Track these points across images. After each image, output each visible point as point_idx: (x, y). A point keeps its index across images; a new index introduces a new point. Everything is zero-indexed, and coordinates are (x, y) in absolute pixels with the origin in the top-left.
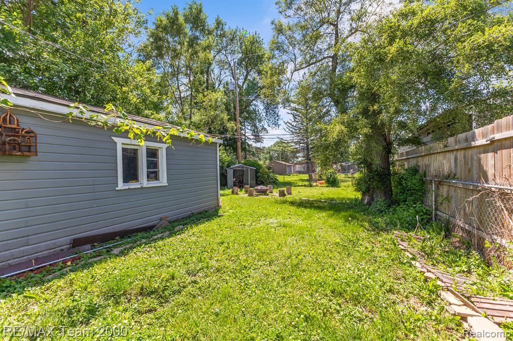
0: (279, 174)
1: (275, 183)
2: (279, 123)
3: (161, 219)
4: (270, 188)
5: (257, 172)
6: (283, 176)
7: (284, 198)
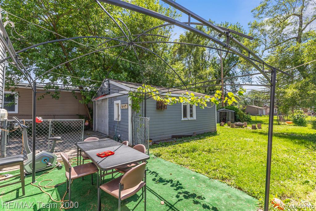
0: (253, 115)
1: (249, 121)
2: (252, 81)
3: (194, 133)
4: (245, 124)
5: (235, 113)
6: (255, 116)
7: (256, 131)
